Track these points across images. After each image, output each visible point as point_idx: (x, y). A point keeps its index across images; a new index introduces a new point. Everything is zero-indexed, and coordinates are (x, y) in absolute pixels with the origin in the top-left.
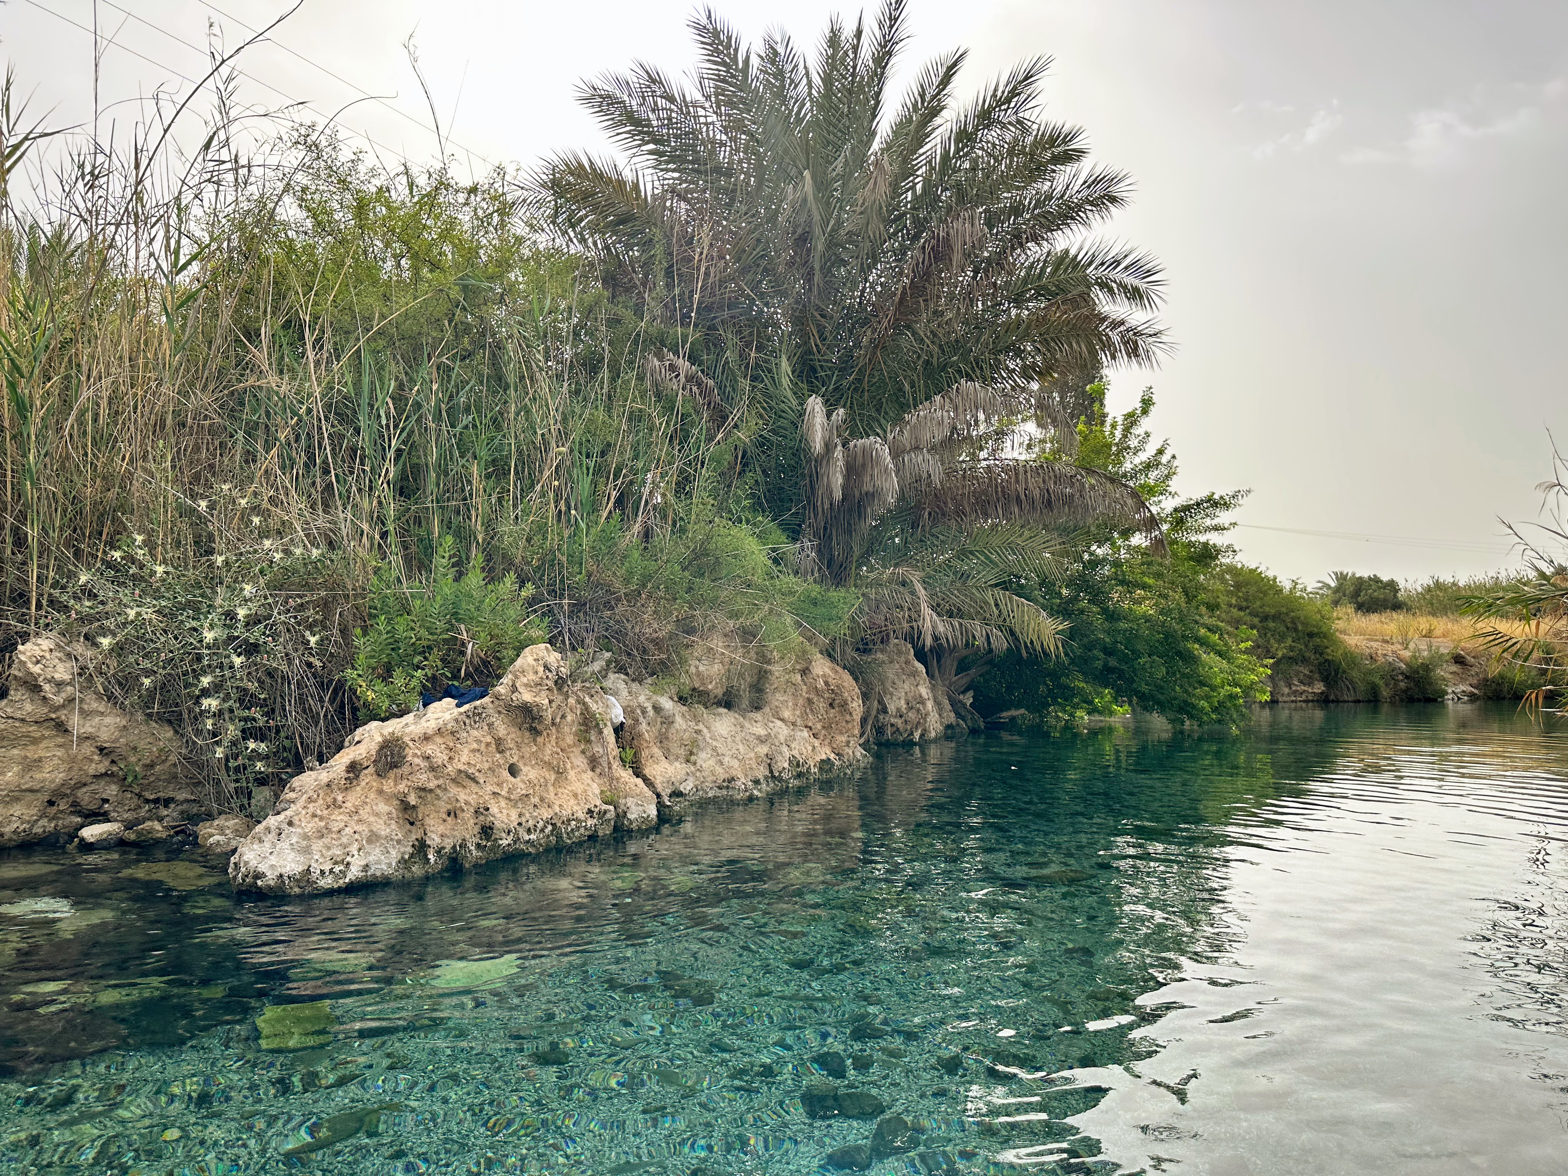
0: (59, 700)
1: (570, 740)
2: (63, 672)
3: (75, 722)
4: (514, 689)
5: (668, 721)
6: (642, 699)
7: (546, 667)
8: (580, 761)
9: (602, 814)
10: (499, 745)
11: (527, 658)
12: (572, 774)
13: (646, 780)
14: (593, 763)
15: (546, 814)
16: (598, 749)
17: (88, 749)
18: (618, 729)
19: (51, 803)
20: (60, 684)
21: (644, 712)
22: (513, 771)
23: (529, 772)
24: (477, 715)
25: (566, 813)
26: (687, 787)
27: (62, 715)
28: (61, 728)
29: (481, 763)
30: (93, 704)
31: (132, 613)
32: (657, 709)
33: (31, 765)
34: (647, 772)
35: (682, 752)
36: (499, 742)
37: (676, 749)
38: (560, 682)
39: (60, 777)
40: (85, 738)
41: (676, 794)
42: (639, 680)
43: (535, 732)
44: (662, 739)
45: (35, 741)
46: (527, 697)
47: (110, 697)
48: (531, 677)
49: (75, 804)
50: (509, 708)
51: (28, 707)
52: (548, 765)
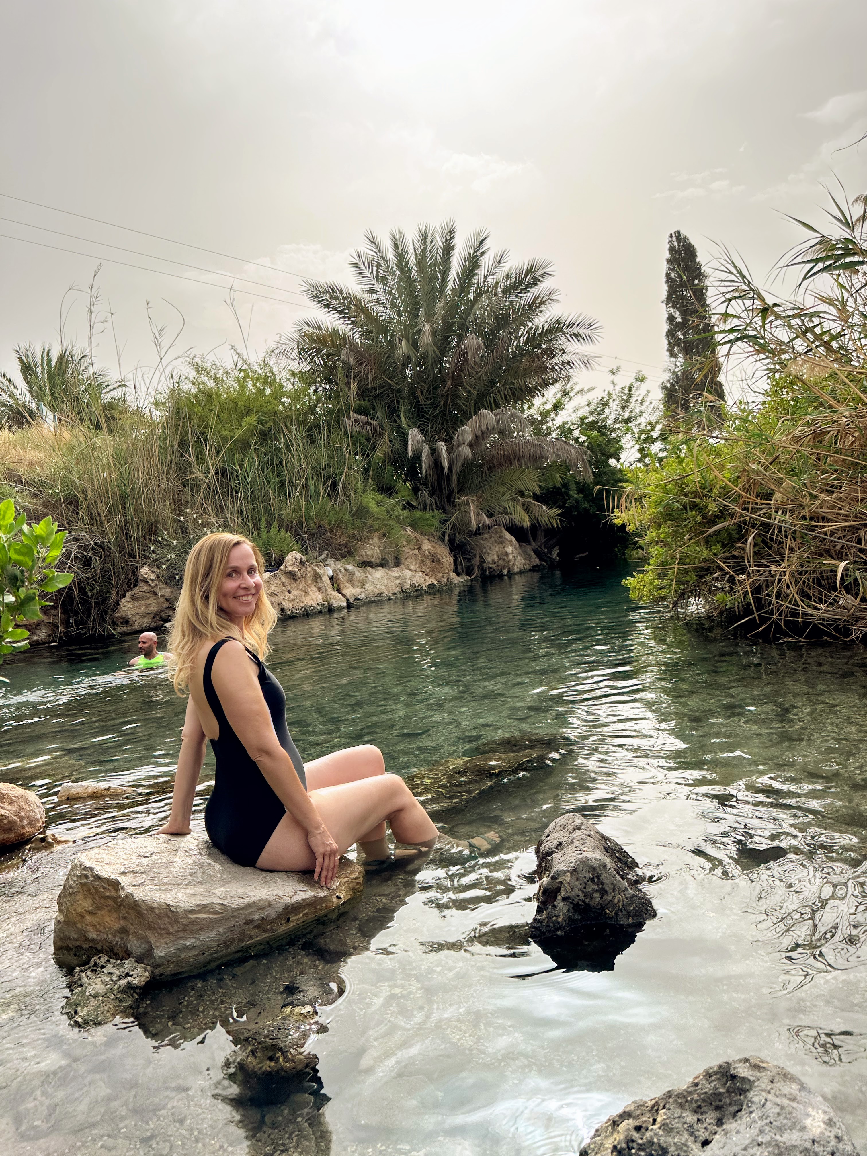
0: (153, 585)
1: (310, 582)
2: (153, 576)
3: (158, 591)
4: (286, 567)
5: (352, 574)
6: (339, 566)
7: (296, 559)
8: (314, 589)
9: (323, 605)
10: (283, 584)
11: (289, 557)
12: (311, 593)
13: (343, 595)
14: (319, 589)
15: (302, 605)
16: (320, 585)
17: (162, 600)
18: (331, 578)
19: (154, 617)
20: (153, 580)
21: (340, 571)
22: (289, 592)
23: (295, 592)
24: (275, 576)
25: (309, 604)
26: (362, 596)
27: (155, 589)
28: (155, 593)
29: (278, 590)
30: (162, 586)
31: (169, 557)
32: (346, 570)
33: (148, 606)
34: (343, 592)
35: (360, 584)
36: (283, 583)
37: (356, 584)
38: (302, 562)
39: (156, 609)
40: (162, 596)
41: (357, 599)
42: (338, 559)
43: (295, 580)
44: (350, 581)
45: (148, 598)
46: (290, 569)
47: (166, 583)
48: (291, 562)
49: (161, 617)
50: (285, 573)
51: (146, 588)
52: (301, 590)
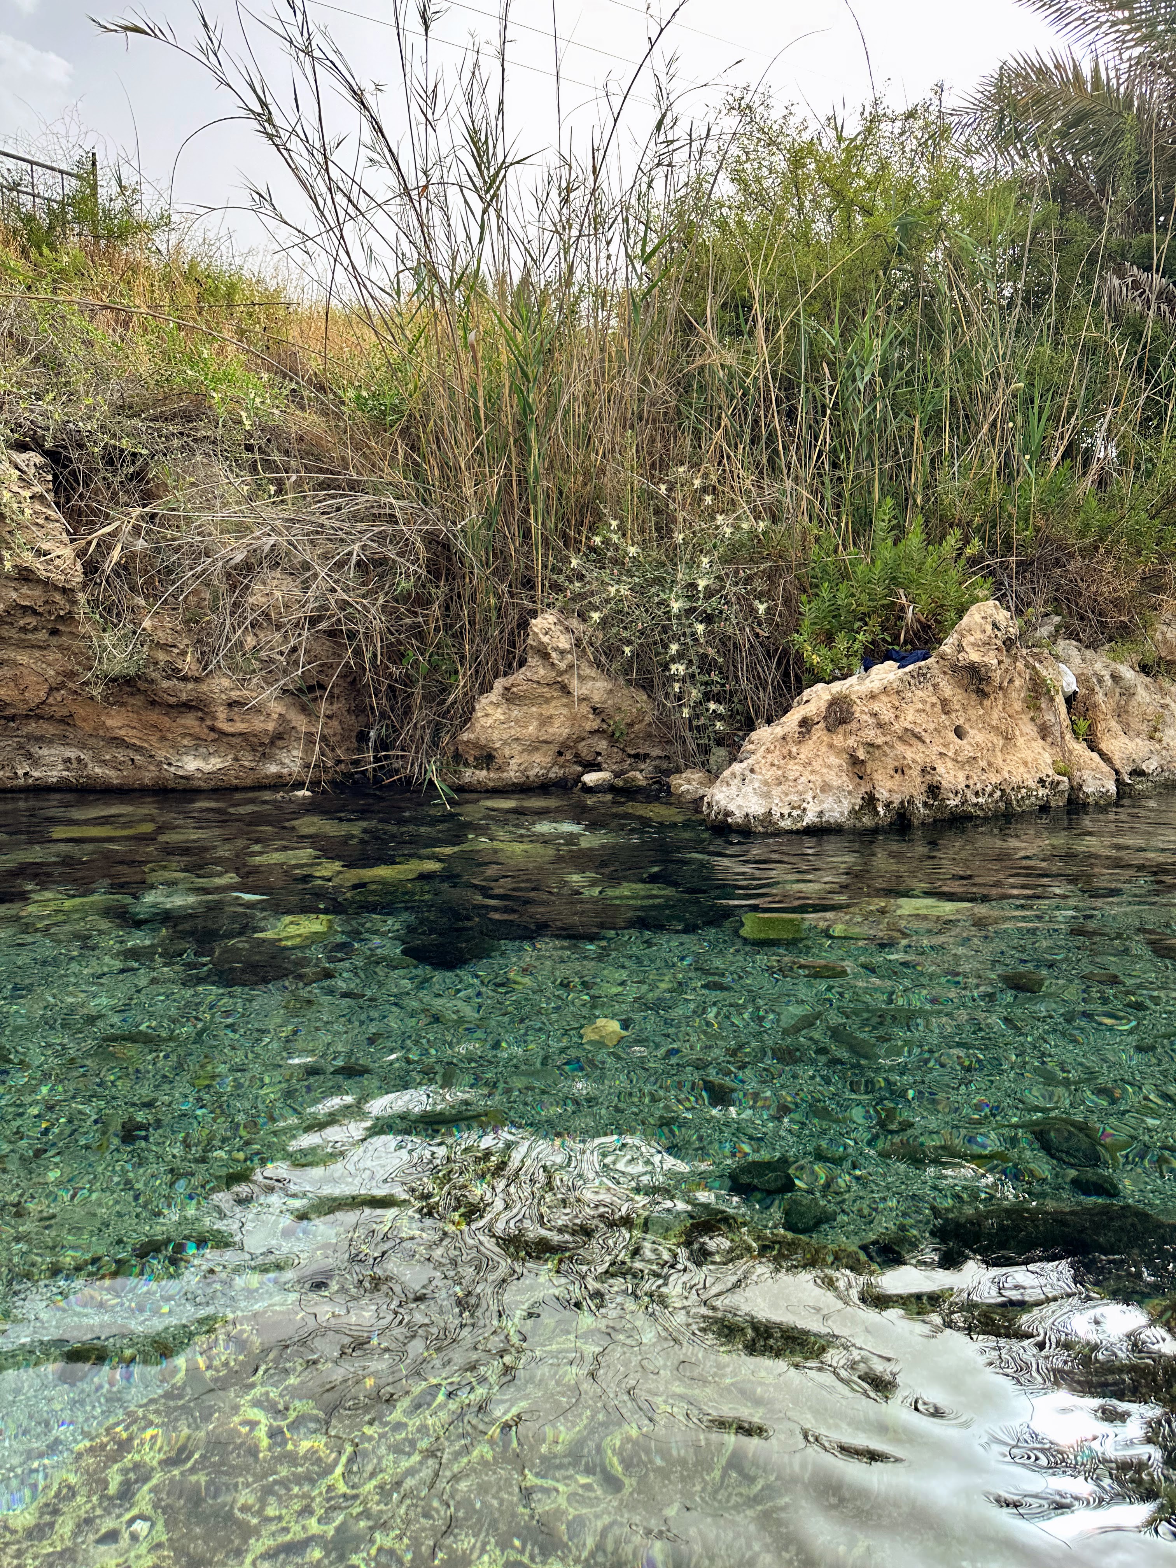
0: (563, 666)
1: (1018, 706)
2: (564, 642)
3: (574, 684)
4: (960, 648)
5: (1128, 693)
6: (1098, 666)
7: (995, 626)
8: (1030, 729)
9: (1055, 785)
10: (945, 706)
11: (974, 616)
12: (1020, 742)
13: (1102, 755)
14: (1044, 731)
15: (995, 779)
16: (1049, 717)
17: (585, 709)
19: (560, 754)
20: (562, 652)
21: (1100, 681)
22: (959, 732)
23: (976, 736)
24: (921, 676)
25: (1015, 780)
26: (1150, 766)
27: (565, 678)
28: (565, 690)
29: (925, 723)
30: (588, 671)
31: (612, 590)
32: (1116, 678)
33: (545, 721)
34: (1103, 746)
35: (1144, 727)
36: (944, 702)
37: (1136, 724)
38: (1009, 643)
39: (566, 731)
40: (583, 699)
41: (1138, 773)
42: (1093, 645)
43: (982, 694)
44: (1121, 713)
45: (547, 701)
46: (974, 656)
47: (599, 665)
48: (979, 635)
49: (577, 755)
50: (955, 669)
51: (542, 672)
52: (996, 729)
